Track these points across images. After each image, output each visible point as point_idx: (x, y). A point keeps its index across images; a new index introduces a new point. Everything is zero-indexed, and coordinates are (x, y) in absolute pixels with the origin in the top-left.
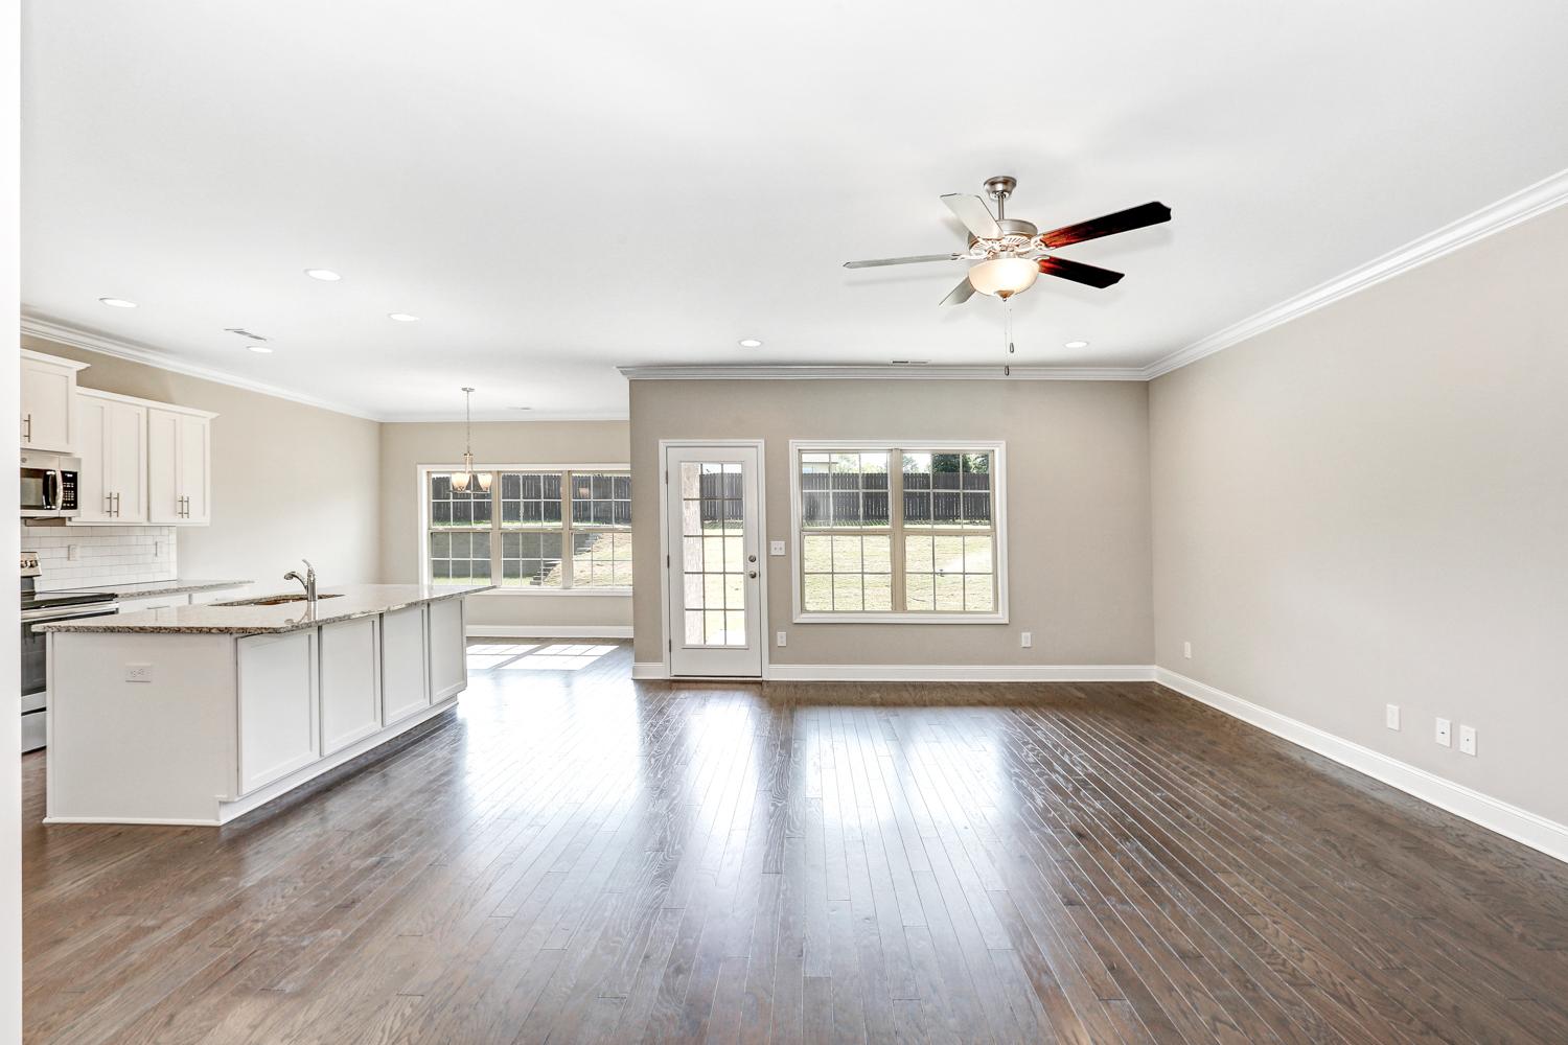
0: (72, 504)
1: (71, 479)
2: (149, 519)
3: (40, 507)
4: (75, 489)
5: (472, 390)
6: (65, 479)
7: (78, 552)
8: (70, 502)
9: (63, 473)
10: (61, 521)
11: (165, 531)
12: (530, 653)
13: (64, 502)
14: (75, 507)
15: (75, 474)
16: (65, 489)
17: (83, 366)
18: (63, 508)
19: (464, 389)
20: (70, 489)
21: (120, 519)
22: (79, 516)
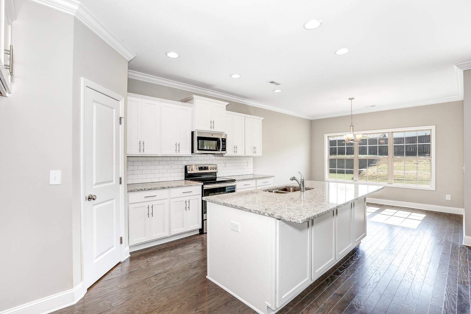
0: (224, 149)
1: (224, 140)
2: (245, 154)
3: (216, 150)
4: (225, 144)
5: (353, 98)
6: (223, 141)
7: (228, 165)
8: (224, 148)
9: (222, 139)
10: (222, 155)
11: (250, 158)
12: (378, 212)
13: (222, 148)
14: (225, 150)
15: (225, 139)
16: (222, 144)
17: (227, 103)
18: (222, 150)
19: (349, 99)
20: (224, 144)
21: (237, 154)
22: (226, 153)
